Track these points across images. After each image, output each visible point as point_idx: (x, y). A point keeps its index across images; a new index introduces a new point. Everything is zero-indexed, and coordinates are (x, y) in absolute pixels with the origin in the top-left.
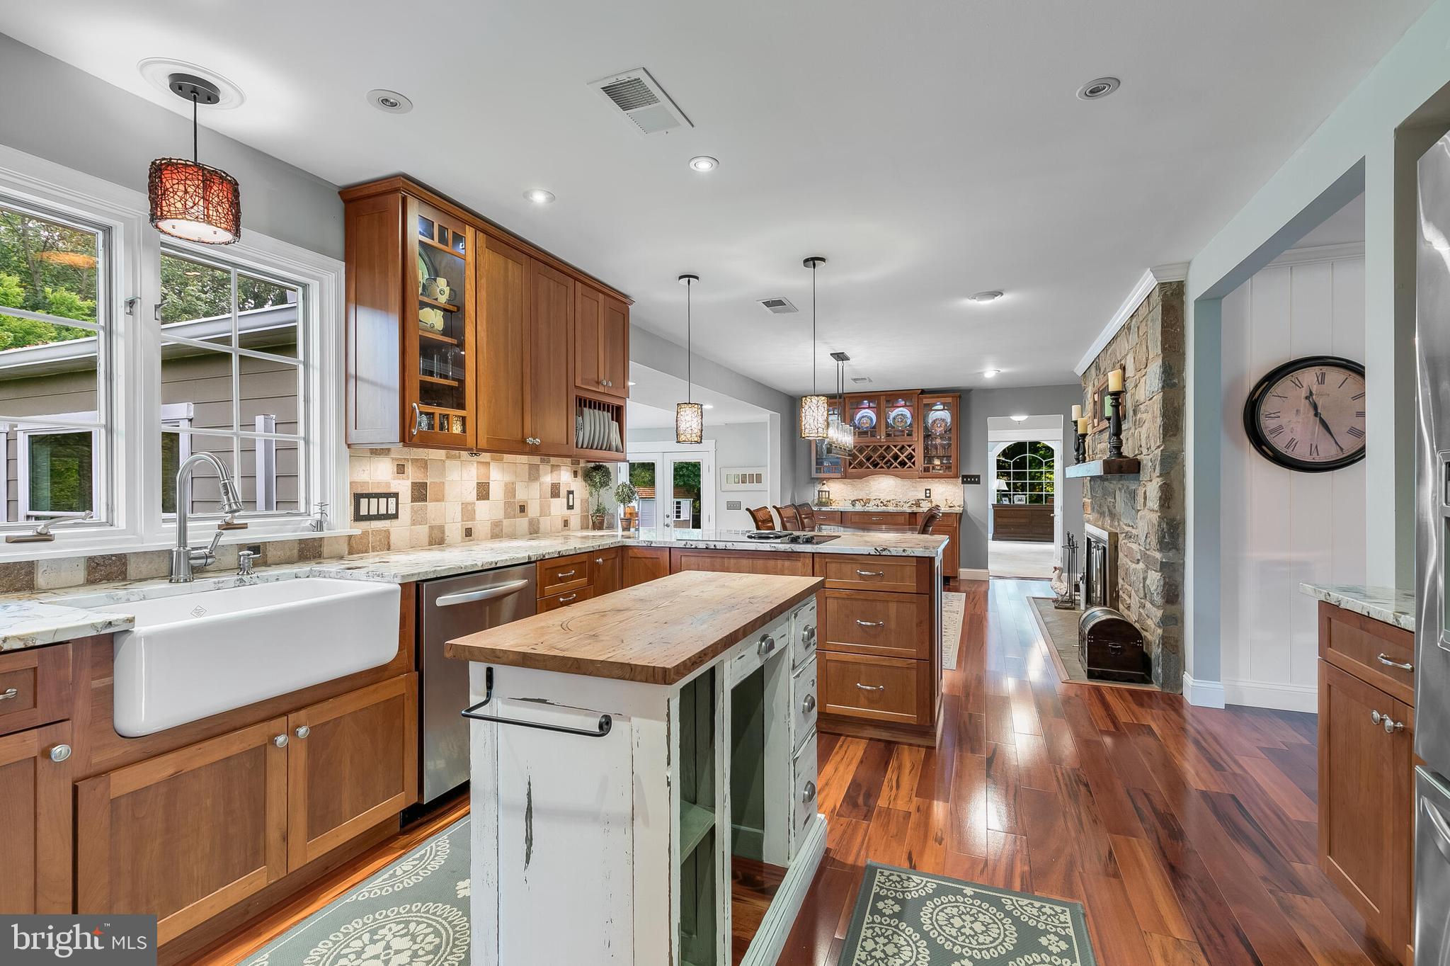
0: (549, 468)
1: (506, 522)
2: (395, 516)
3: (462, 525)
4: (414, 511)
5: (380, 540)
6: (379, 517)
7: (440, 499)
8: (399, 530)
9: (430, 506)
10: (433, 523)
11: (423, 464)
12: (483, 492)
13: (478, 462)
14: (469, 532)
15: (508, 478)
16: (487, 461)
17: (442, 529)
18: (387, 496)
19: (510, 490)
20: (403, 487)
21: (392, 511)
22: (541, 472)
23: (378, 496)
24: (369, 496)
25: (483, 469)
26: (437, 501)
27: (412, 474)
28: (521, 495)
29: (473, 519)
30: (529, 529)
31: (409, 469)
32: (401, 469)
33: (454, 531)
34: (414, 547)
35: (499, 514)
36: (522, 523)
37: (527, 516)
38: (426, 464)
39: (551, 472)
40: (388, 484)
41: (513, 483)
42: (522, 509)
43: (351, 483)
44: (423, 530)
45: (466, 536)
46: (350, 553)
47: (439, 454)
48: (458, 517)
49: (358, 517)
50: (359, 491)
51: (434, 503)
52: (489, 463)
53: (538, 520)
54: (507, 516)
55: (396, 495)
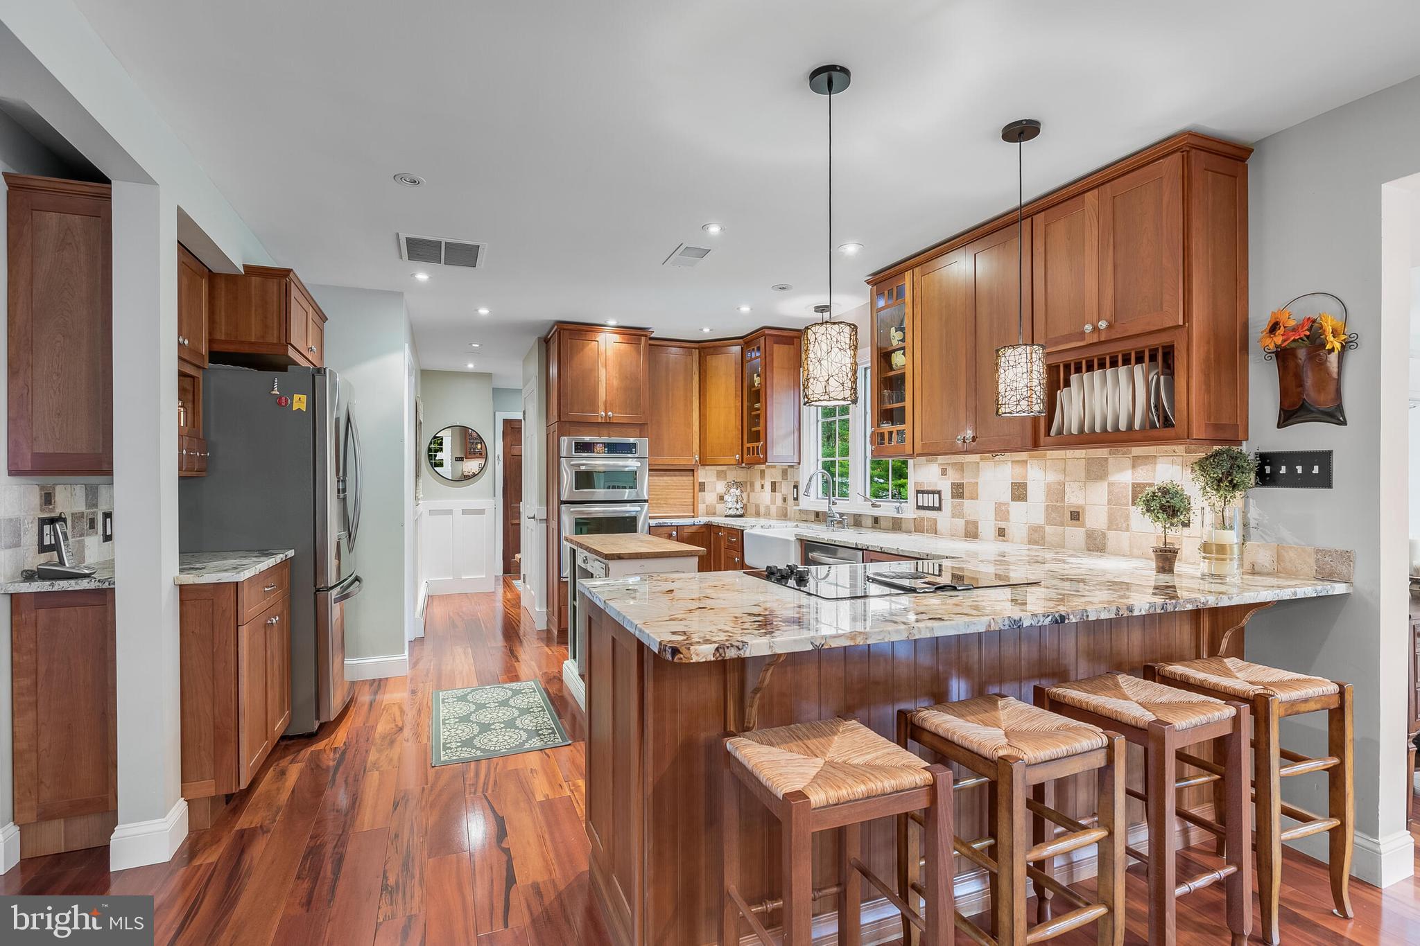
0: (1128, 462)
1: (1048, 529)
2: (939, 509)
3: (995, 524)
4: (954, 507)
5: (931, 526)
6: (928, 508)
7: (974, 497)
8: (943, 519)
9: (966, 502)
10: (969, 518)
11: (960, 467)
12: (1019, 492)
13: (1013, 462)
14: (1001, 533)
15: (1052, 477)
16: (1025, 459)
17: (975, 524)
18: (933, 492)
19: (1056, 493)
20: (945, 486)
21: (937, 505)
22: (1110, 468)
23: (928, 492)
24: (923, 492)
25: (1019, 469)
26: (972, 499)
27: (953, 477)
28: (1074, 498)
29: (1007, 520)
30: (1086, 543)
31: (950, 472)
32: (944, 472)
33: (987, 528)
34: (953, 536)
35: (1039, 517)
36: (1076, 534)
37: (1083, 526)
38: (962, 466)
39: (1134, 467)
40: (936, 484)
41: (1059, 483)
42: (1075, 516)
43: (915, 483)
44: (961, 523)
45: (999, 535)
46: (915, 532)
47: (975, 458)
48: (992, 516)
49: (919, 508)
50: (919, 489)
51: (969, 501)
52: (1027, 461)
53: (1104, 534)
54: (1050, 521)
55: (939, 492)
